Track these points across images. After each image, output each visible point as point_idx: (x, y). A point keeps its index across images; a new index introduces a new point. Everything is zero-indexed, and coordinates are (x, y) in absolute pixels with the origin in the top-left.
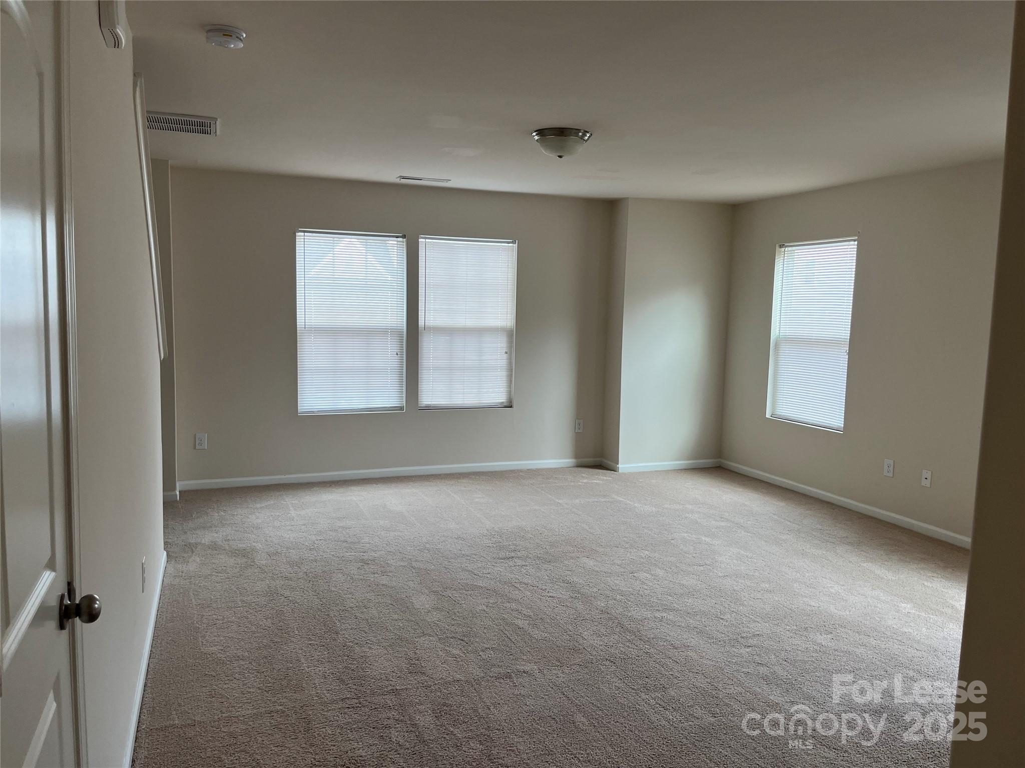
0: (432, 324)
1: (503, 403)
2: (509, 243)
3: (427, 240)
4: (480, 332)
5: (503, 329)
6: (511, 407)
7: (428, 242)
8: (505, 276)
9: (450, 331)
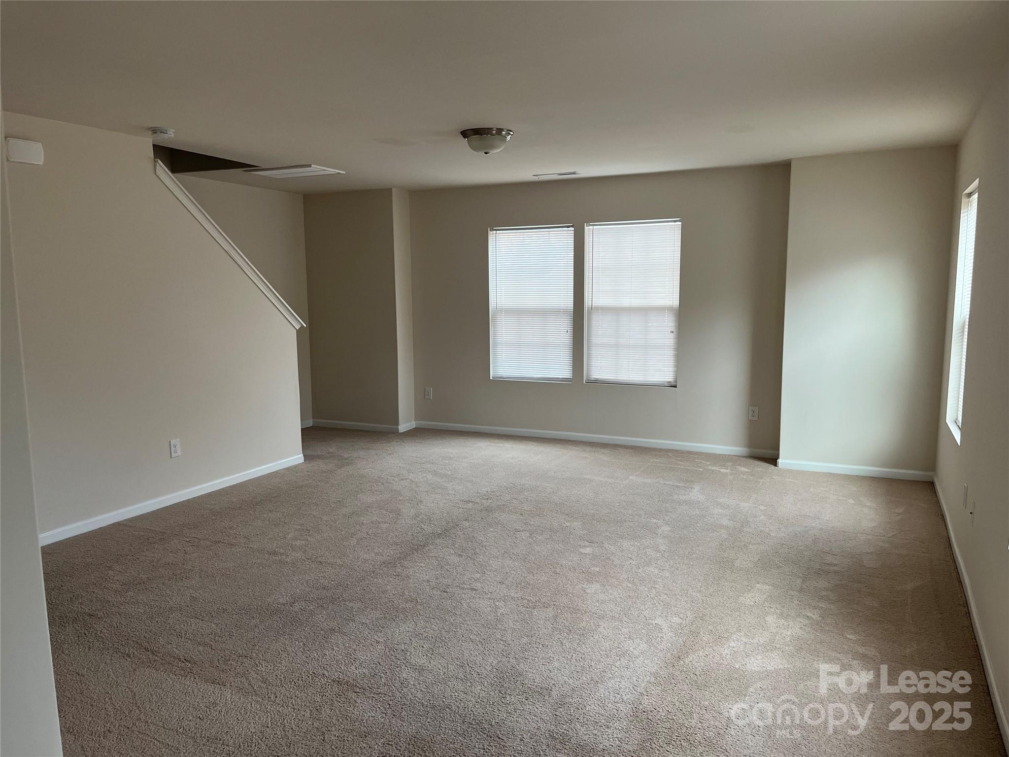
0: (600, 304)
1: (670, 382)
2: (675, 221)
3: (595, 227)
4: (645, 311)
5: (670, 309)
6: (676, 387)
7: (595, 229)
8: (671, 255)
9: (616, 311)
